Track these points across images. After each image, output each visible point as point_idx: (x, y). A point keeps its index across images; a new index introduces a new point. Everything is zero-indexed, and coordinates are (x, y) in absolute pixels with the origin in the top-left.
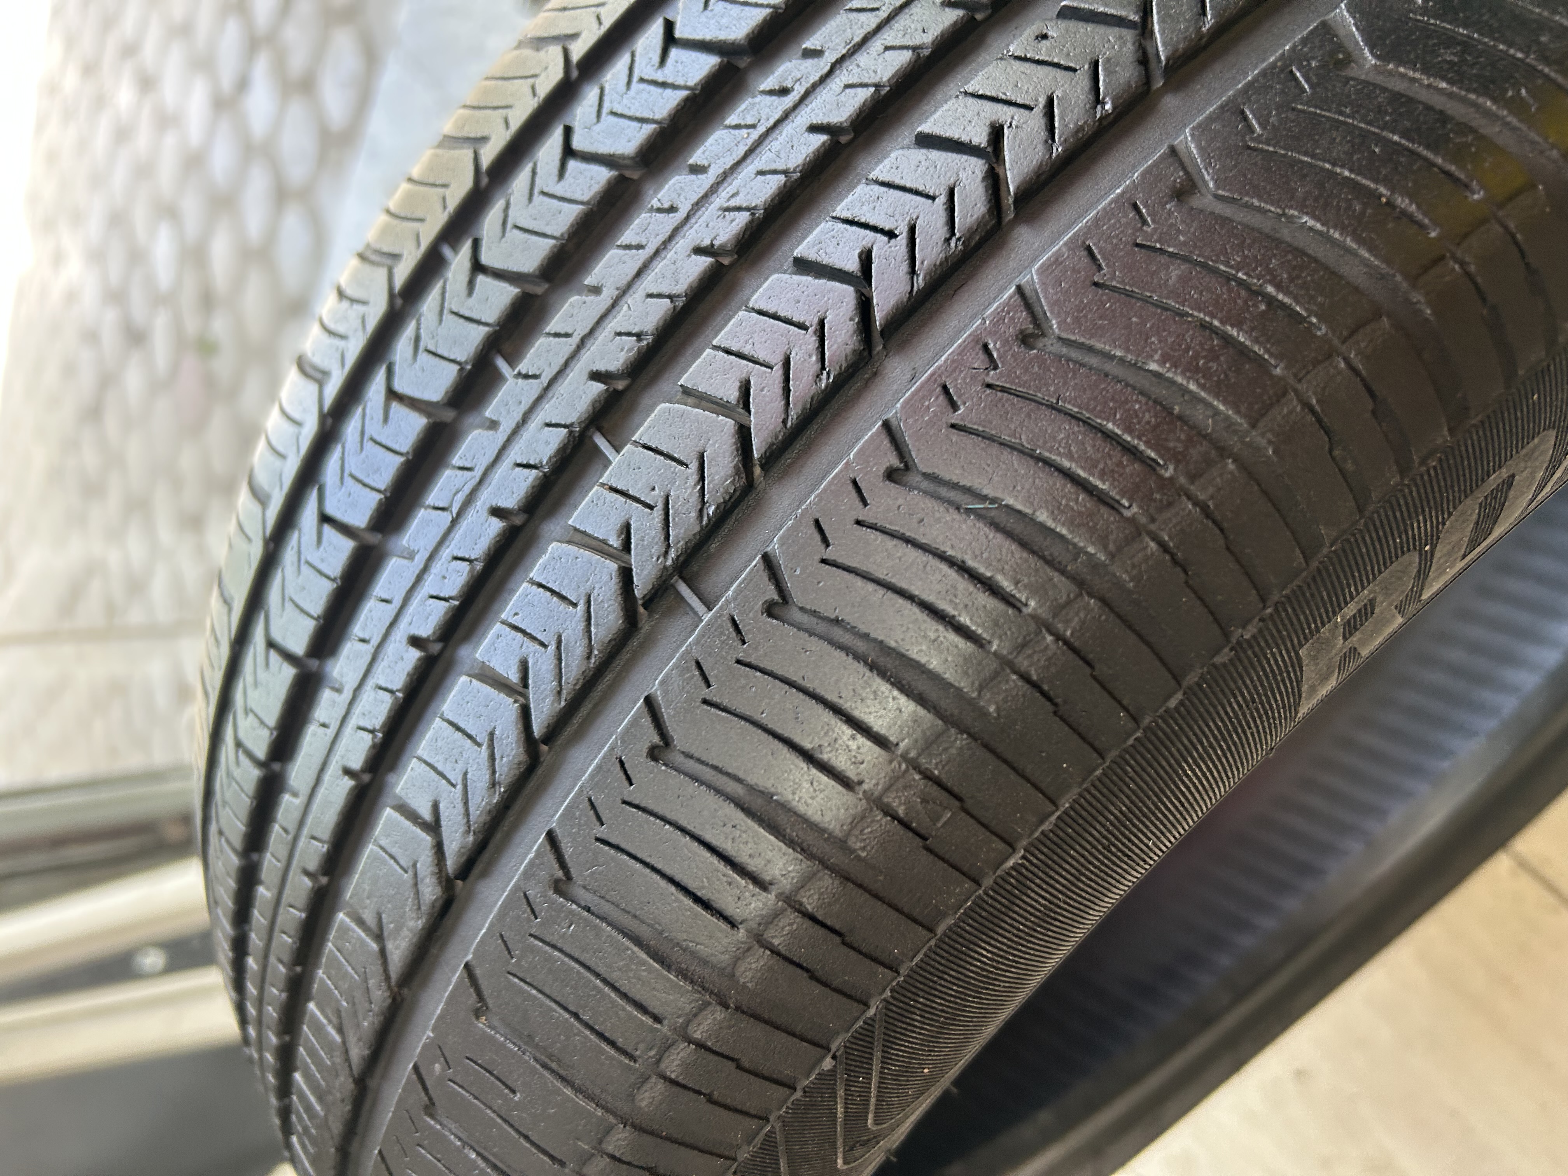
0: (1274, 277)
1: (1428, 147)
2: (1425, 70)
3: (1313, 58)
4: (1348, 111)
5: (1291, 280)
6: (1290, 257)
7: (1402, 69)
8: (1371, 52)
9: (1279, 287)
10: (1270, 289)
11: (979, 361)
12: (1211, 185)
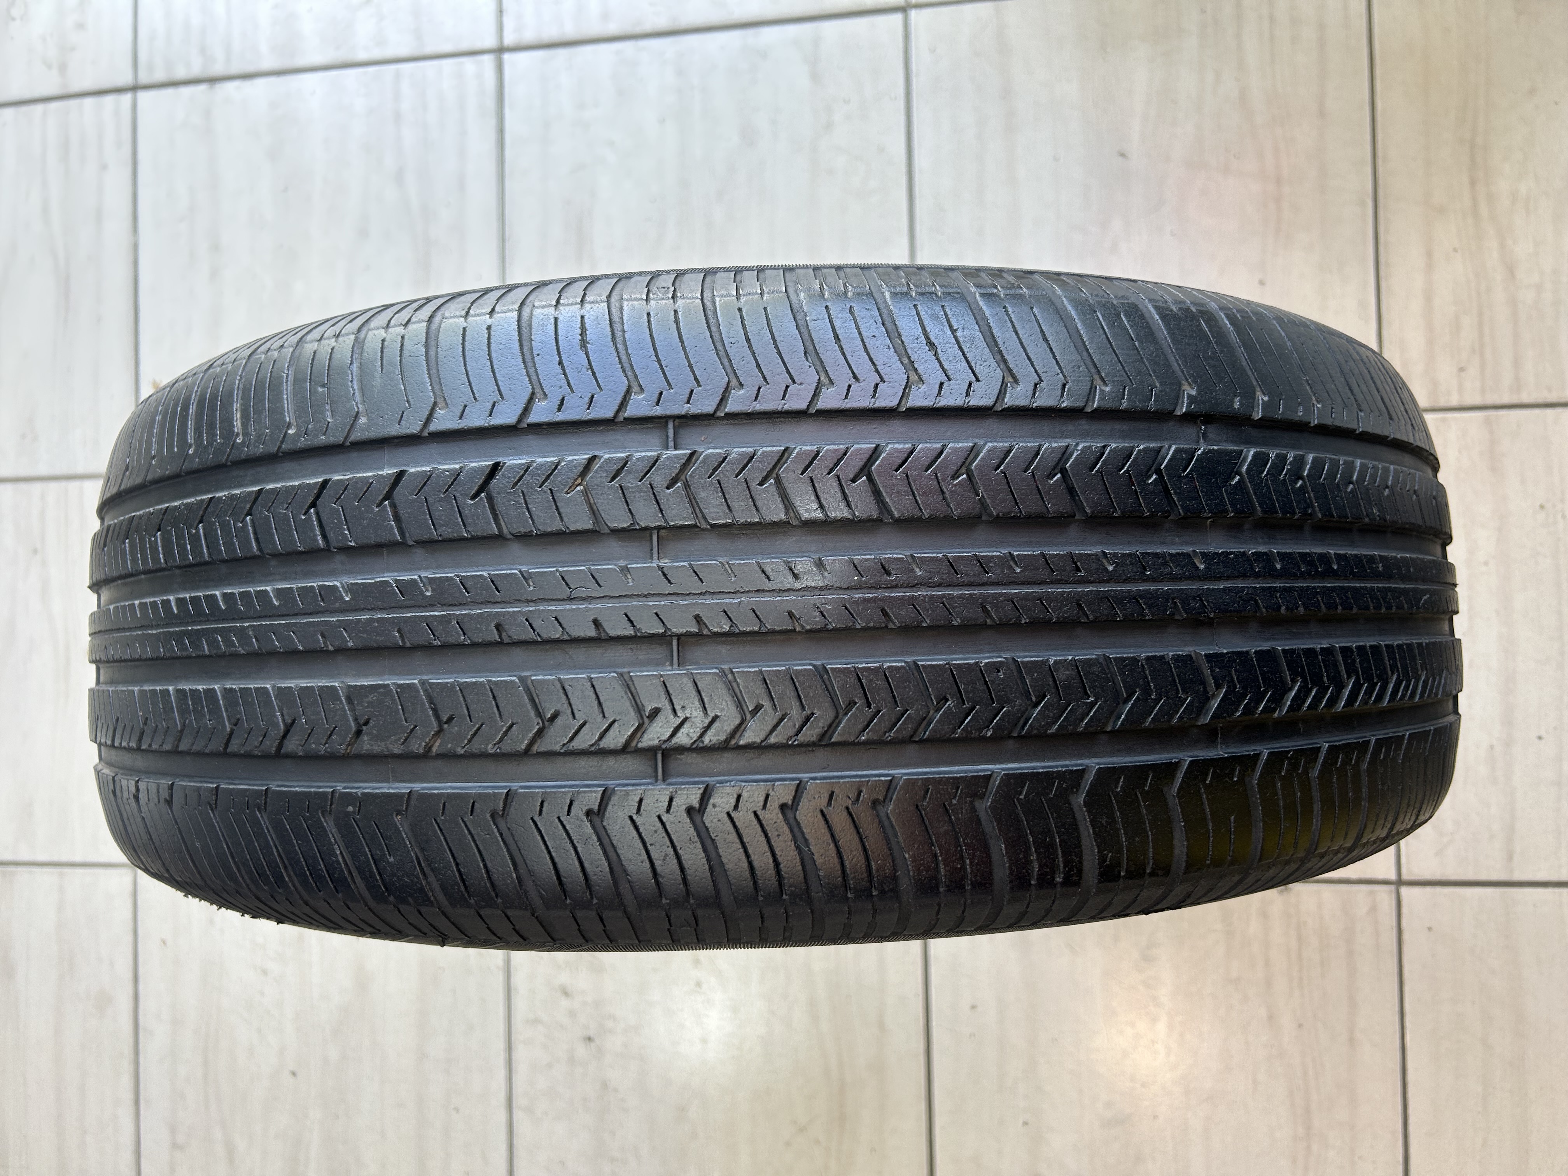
0: (973, 858)
1: (1062, 852)
2: (1091, 821)
3: (1066, 783)
4: (1055, 815)
5: (977, 864)
6: (985, 855)
7: (1086, 813)
8: (1085, 796)
9: (971, 863)
10: (968, 861)
11: (853, 795)
12: (989, 804)
